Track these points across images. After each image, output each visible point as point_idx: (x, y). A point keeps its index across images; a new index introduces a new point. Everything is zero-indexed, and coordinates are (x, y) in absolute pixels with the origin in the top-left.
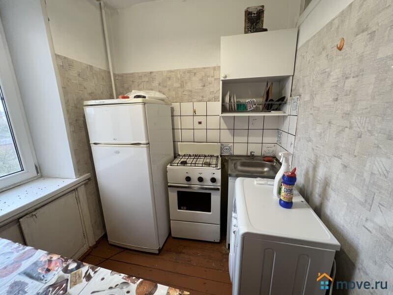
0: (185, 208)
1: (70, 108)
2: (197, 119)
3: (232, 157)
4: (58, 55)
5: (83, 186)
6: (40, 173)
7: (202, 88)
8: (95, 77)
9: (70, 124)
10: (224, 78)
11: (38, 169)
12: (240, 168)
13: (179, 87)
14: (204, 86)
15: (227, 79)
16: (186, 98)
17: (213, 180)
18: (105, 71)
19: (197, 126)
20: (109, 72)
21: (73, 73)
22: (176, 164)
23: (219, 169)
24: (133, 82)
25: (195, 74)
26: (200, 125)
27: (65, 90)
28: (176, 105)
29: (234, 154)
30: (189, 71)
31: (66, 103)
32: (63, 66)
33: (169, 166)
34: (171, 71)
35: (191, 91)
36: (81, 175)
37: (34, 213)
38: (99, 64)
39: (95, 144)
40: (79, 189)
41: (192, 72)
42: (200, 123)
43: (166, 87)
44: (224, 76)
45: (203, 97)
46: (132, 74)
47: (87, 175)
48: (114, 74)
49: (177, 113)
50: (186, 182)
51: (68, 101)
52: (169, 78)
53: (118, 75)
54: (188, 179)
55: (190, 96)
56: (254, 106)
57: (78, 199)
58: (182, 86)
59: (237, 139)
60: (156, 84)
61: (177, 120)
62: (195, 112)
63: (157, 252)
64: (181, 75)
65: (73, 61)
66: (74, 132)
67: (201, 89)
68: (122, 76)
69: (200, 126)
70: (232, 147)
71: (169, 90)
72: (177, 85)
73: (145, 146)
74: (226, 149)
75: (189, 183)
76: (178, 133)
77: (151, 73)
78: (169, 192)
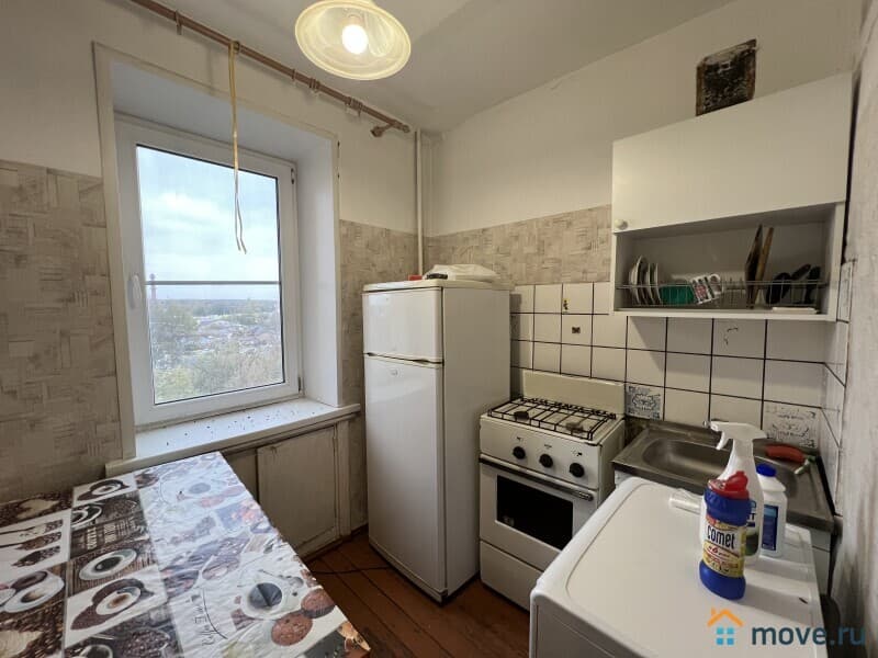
0: (512, 522)
1: (347, 295)
2: (570, 322)
3: (658, 425)
4: (344, 222)
5: (347, 423)
6: (302, 392)
7: (584, 252)
8: (392, 247)
9: (344, 319)
10: (620, 227)
11: (301, 384)
12: (672, 458)
13: (535, 254)
14: (589, 248)
15: (629, 229)
16: (548, 274)
17: (577, 470)
18: (409, 235)
19: (569, 337)
20: (416, 236)
21: (359, 244)
22: (500, 415)
23: (594, 445)
24: (453, 249)
25: (569, 224)
26: (576, 335)
27: (344, 270)
28: (525, 291)
29: (668, 418)
30: (557, 220)
31: (342, 287)
32: (348, 234)
33: (485, 416)
34: (519, 224)
35: (559, 261)
36: (347, 404)
37: (275, 445)
38: (401, 225)
39: (370, 354)
40: (339, 426)
41: (563, 221)
42: (576, 330)
43: (509, 254)
44: (620, 224)
45: (584, 272)
46: (452, 235)
47: (354, 406)
48: (423, 237)
49: (526, 306)
50: (514, 459)
51: (346, 285)
52: (517, 238)
53: (433, 240)
54: (519, 453)
55: (555, 271)
56: (716, 293)
57: (335, 441)
58: (541, 250)
59: (674, 379)
60: (490, 250)
61: (526, 322)
62: (565, 305)
63: (439, 599)
64: (539, 230)
65: (361, 226)
66: (347, 332)
67: (582, 255)
68: (437, 240)
69: (576, 338)
70: (661, 398)
71: (515, 260)
72: (530, 250)
73: (434, 365)
74: (644, 402)
75: (521, 462)
76: (527, 350)
77: (484, 230)
78: (482, 476)
